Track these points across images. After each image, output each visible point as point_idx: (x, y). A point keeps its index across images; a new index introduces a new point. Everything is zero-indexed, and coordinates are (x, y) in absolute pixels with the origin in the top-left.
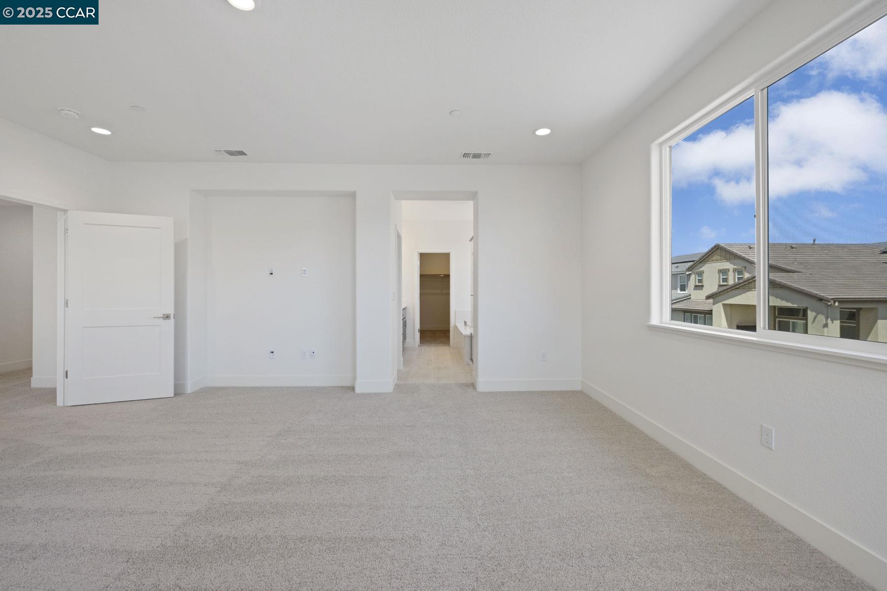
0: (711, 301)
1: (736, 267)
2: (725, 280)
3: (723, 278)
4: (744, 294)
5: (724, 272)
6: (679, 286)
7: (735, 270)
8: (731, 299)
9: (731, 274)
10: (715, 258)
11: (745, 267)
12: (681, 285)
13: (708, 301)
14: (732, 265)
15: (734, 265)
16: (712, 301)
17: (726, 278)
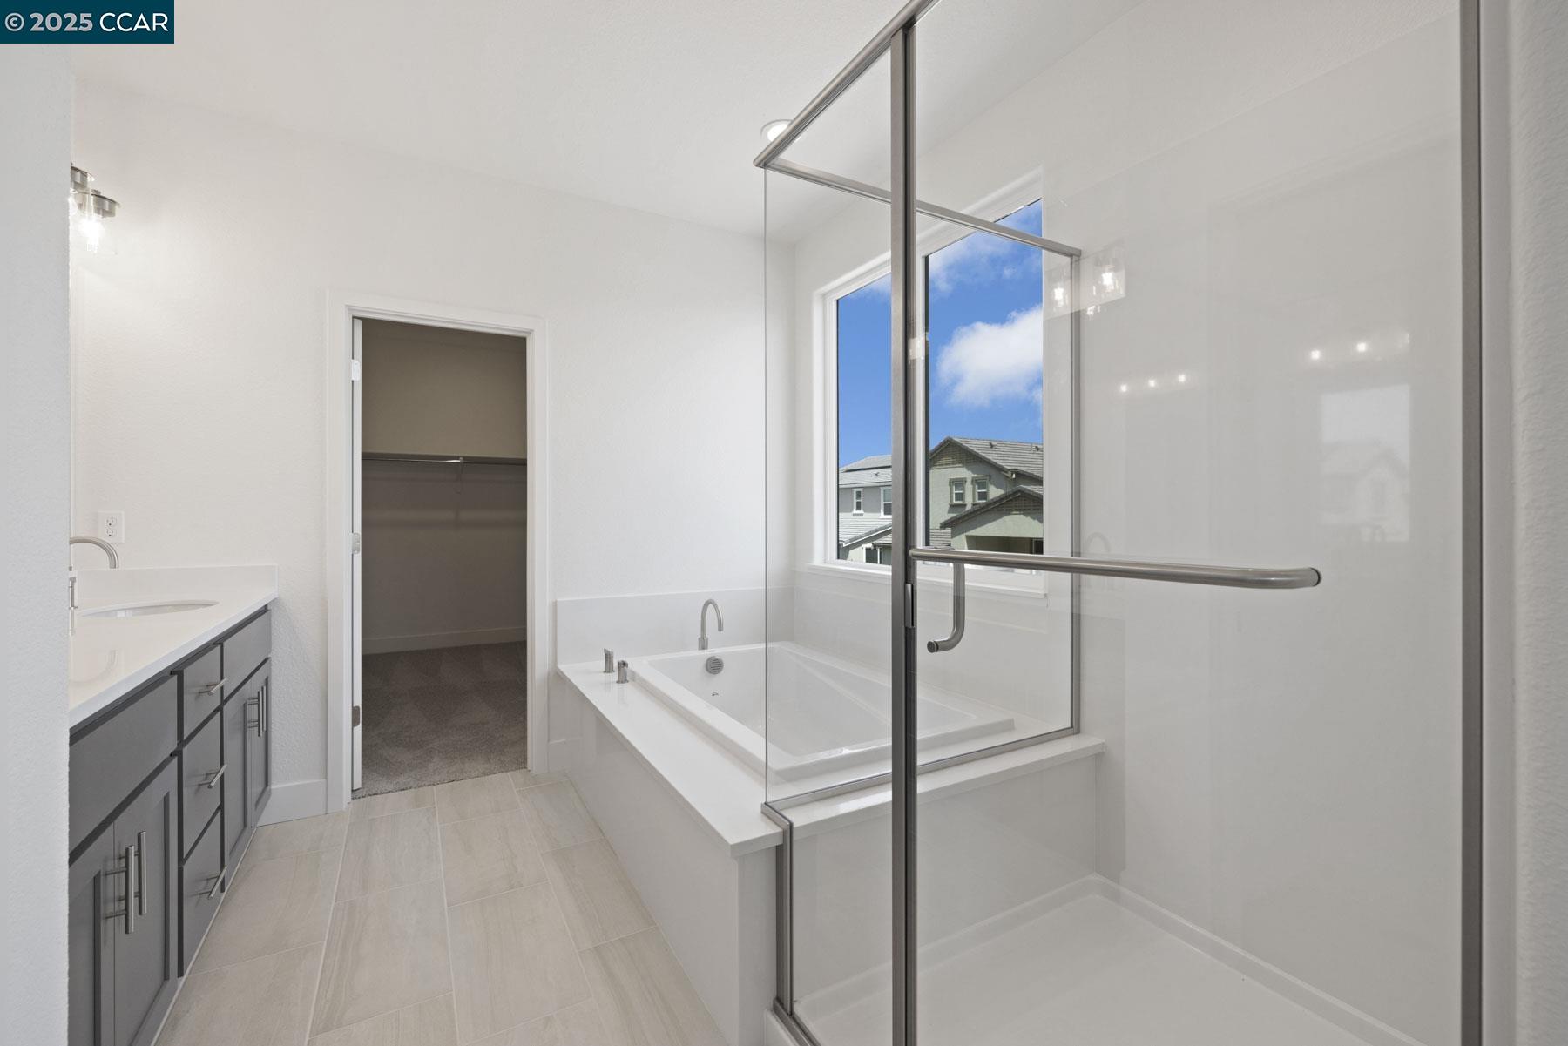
0: (948, 531)
1: (976, 475)
2: (960, 496)
3: (956, 494)
4: (1000, 520)
5: (958, 483)
6: (882, 506)
7: (974, 481)
8: (979, 529)
9: (969, 486)
10: (944, 460)
11: (990, 476)
12: (885, 504)
13: (943, 531)
14: (970, 473)
15: (974, 473)
16: (950, 531)
17: (962, 494)
